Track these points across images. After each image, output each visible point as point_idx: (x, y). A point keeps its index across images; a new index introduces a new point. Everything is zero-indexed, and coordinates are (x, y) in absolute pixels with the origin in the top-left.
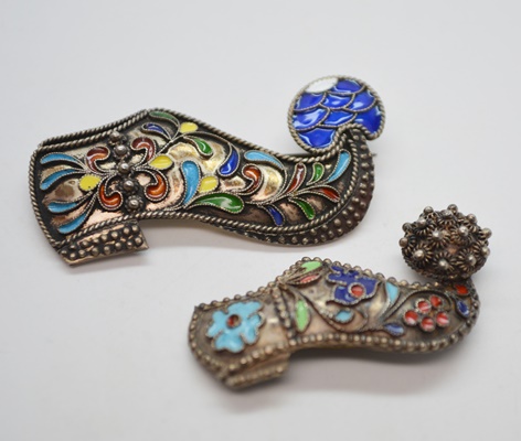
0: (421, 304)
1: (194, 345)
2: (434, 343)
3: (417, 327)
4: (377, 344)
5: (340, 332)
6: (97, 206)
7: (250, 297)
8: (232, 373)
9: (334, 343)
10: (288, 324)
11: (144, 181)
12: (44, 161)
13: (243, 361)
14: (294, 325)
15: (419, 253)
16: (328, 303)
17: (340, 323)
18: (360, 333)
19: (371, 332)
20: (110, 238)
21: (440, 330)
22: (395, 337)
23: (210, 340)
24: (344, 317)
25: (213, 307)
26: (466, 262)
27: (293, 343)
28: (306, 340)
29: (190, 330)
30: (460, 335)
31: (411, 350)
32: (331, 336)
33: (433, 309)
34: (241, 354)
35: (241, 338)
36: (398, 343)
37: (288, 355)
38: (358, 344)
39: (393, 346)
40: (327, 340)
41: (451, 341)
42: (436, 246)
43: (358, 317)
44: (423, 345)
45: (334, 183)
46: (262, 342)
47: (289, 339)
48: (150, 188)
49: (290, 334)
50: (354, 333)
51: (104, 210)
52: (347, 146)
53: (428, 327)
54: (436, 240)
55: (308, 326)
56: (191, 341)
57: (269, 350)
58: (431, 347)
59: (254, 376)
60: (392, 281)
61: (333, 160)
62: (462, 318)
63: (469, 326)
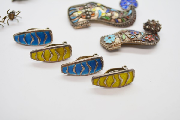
0: (148, 36)
1: (101, 42)
2: (151, 43)
3: (148, 40)
4: (140, 43)
5: (132, 40)
6: (81, 17)
7: (112, 34)
8: (109, 47)
9: (131, 42)
10: (121, 38)
11: (90, 13)
12: (71, 9)
13: (112, 45)
14: (122, 38)
15: (147, 27)
16: (129, 35)
17: (132, 38)
18: (136, 40)
19: (139, 40)
20: (83, 24)
21: (152, 41)
22: (143, 42)
23: (105, 41)
24: (133, 37)
25: (105, 36)
26: (157, 29)
27: (122, 42)
28: (125, 41)
29: (100, 40)
30: (157, 43)
31: (147, 44)
32: (130, 41)
33: (151, 37)
34: (111, 44)
35: (111, 41)
36: (144, 42)
37: (121, 44)
38: (136, 43)
39: (143, 43)
40: (129, 42)
41: (155, 43)
42: (151, 26)
43: (136, 38)
44: (149, 43)
45: (129, 15)
46: (116, 41)
47: (121, 41)
48: (92, 14)
49: (122, 40)
50: (135, 40)
51: (82, 18)
52: (131, 9)
53: (150, 40)
54: (151, 24)
55: (125, 39)
56: (100, 42)
57: (117, 43)
58: (151, 44)
59: (114, 48)
60: (142, 32)
61: (128, 11)
62: (157, 39)
63: (158, 41)
